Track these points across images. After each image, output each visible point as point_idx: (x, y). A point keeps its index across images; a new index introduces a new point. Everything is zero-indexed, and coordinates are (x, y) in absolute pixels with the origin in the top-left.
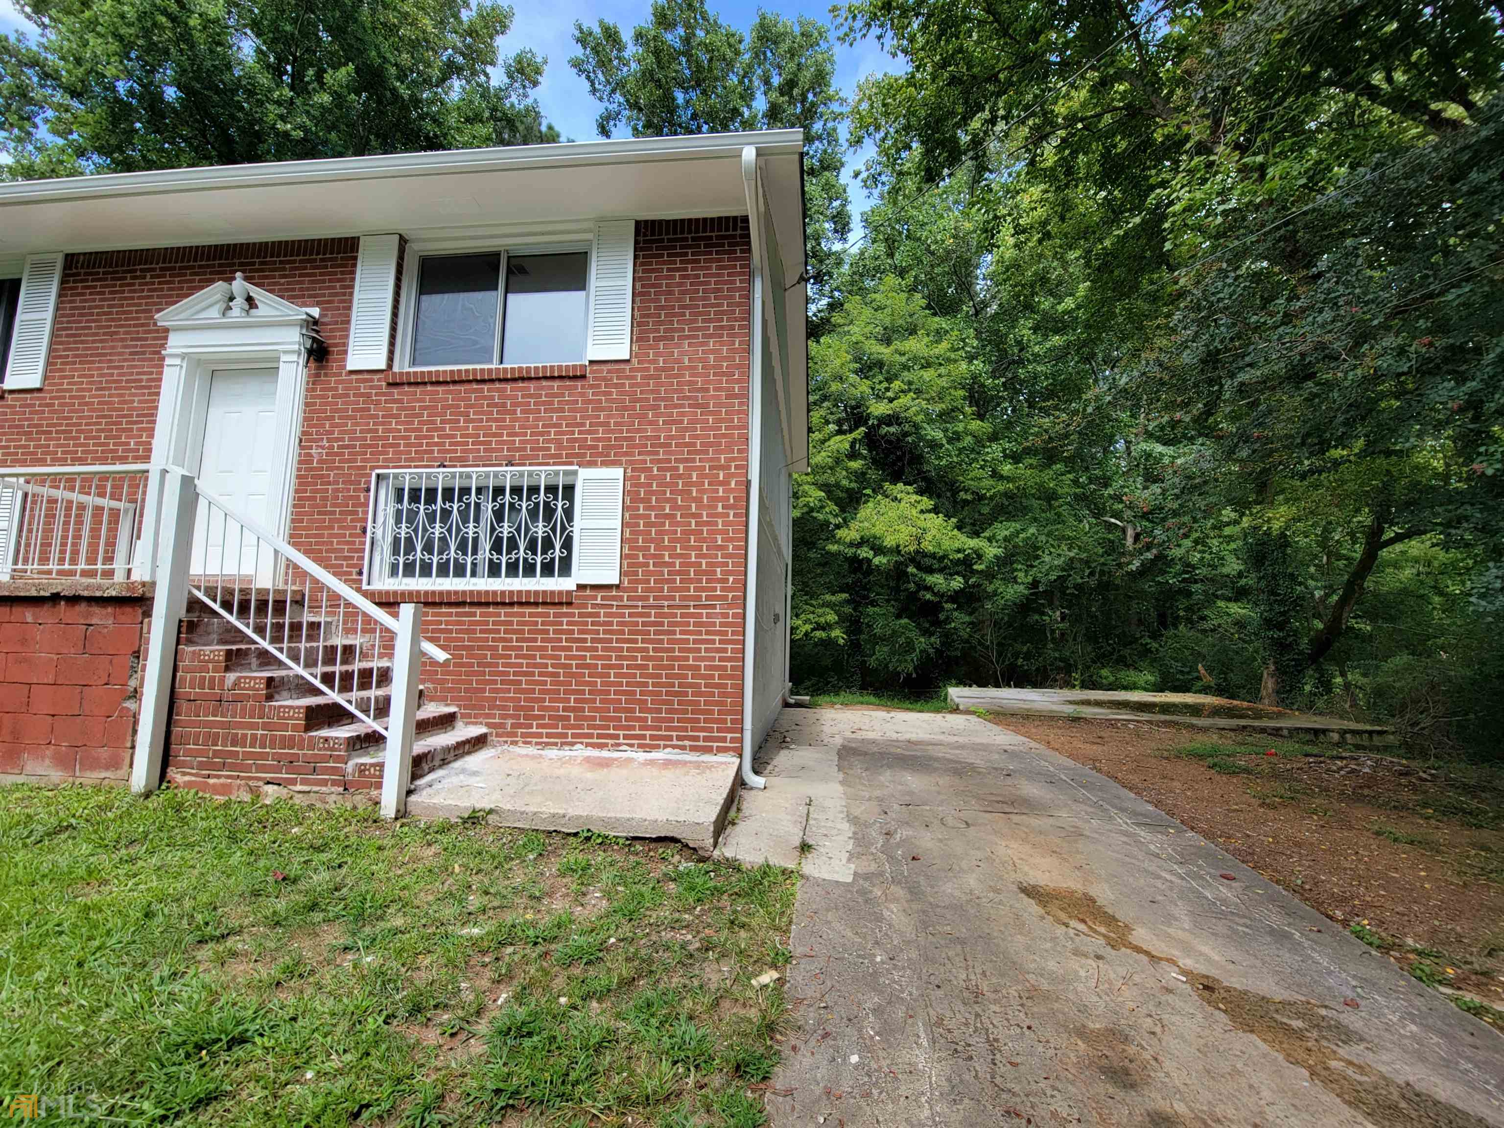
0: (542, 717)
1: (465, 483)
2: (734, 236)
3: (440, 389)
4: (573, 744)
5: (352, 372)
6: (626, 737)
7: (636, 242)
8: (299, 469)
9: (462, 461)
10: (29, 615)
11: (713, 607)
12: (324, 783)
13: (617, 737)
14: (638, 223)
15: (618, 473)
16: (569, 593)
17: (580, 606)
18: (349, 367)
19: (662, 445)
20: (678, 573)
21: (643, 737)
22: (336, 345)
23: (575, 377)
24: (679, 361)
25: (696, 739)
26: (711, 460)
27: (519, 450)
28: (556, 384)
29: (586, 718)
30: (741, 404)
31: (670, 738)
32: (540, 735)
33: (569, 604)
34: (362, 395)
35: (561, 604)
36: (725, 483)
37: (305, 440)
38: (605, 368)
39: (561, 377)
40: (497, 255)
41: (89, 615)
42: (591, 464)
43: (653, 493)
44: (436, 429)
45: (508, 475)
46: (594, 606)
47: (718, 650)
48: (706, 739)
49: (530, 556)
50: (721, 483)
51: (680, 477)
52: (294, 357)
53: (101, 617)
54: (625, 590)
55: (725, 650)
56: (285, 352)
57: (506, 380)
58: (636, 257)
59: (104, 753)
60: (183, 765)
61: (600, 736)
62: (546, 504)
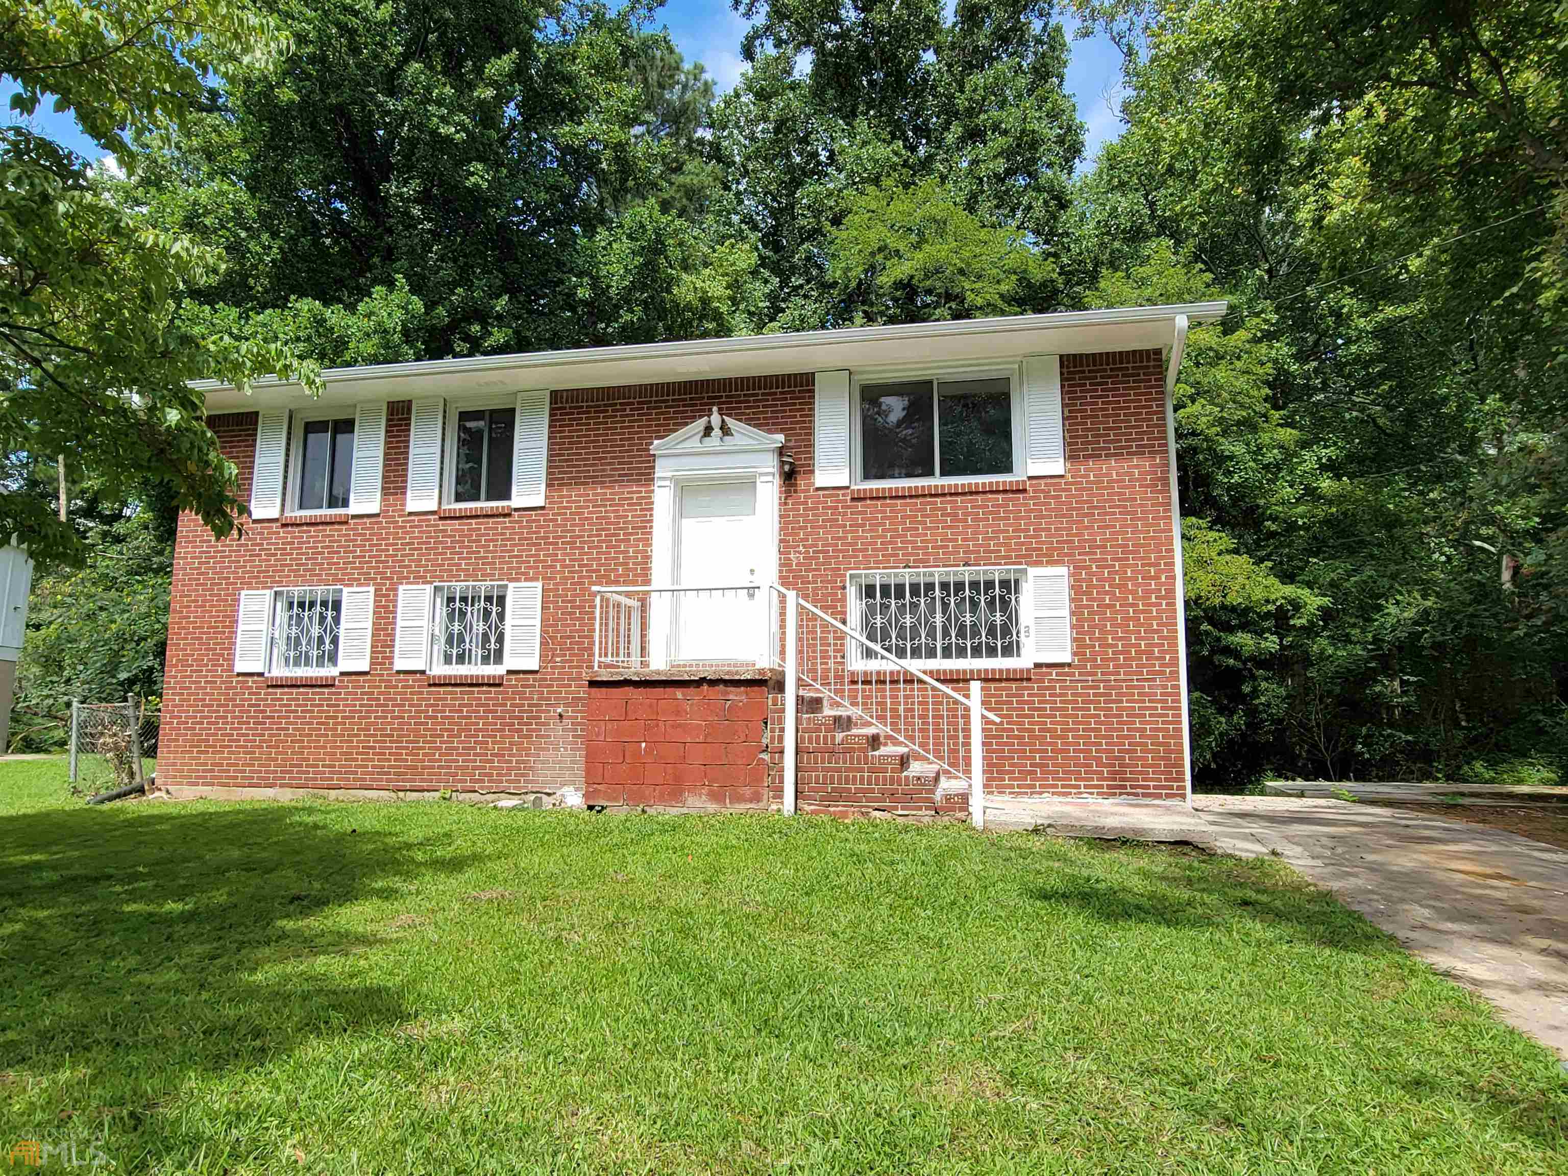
0: (1013, 772)
1: (929, 580)
2: (1148, 367)
3: (899, 502)
4: (1041, 793)
5: (818, 489)
6: (1086, 787)
7: (1062, 374)
8: (781, 571)
9: (924, 562)
10: (679, 693)
11: (1154, 680)
12: (920, 809)
13: (1079, 787)
14: (1061, 356)
15: (1063, 570)
16: (1029, 670)
17: (1037, 681)
18: (817, 485)
19: (1098, 547)
20: (1121, 653)
21: (1102, 787)
22: (803, 466)
23: (1018, 491)
24: (1108, 475)
25: (1148, 787)
26: (1142, 558)
27: (973, 552)
28: (1000, 496)
29: (1049, 772)
30: (1165, 511)
31: (1125, 787)
32: (1012, 787)
33: (1029, 680)
34: (829, 508)
35: (1021, 680)
36: (1157, 577)
37: (785, 547)
38: (1042, 482)
39: (1005, 491)
40: (930, 382)
41: (728, 693)
42: (1037, 563)
43: (1095, 587)
44: (899, 536)
45: (966, 574)
46: (1050, 681)
47: (1160, 715)
48: (1155, 787)
49: (991, 641)
50: (1152, 578)
51: (1116, 572)
52: (770, 478)
53: (737, 695)
54: (1077, 667)
55: (1167, 715)
56: (761, 474)
57: (956, 494)
58: (1062, 386)
59: (747, 791)
60: (810, 798)
61: (1063, 786)
62: (1002, 598)
